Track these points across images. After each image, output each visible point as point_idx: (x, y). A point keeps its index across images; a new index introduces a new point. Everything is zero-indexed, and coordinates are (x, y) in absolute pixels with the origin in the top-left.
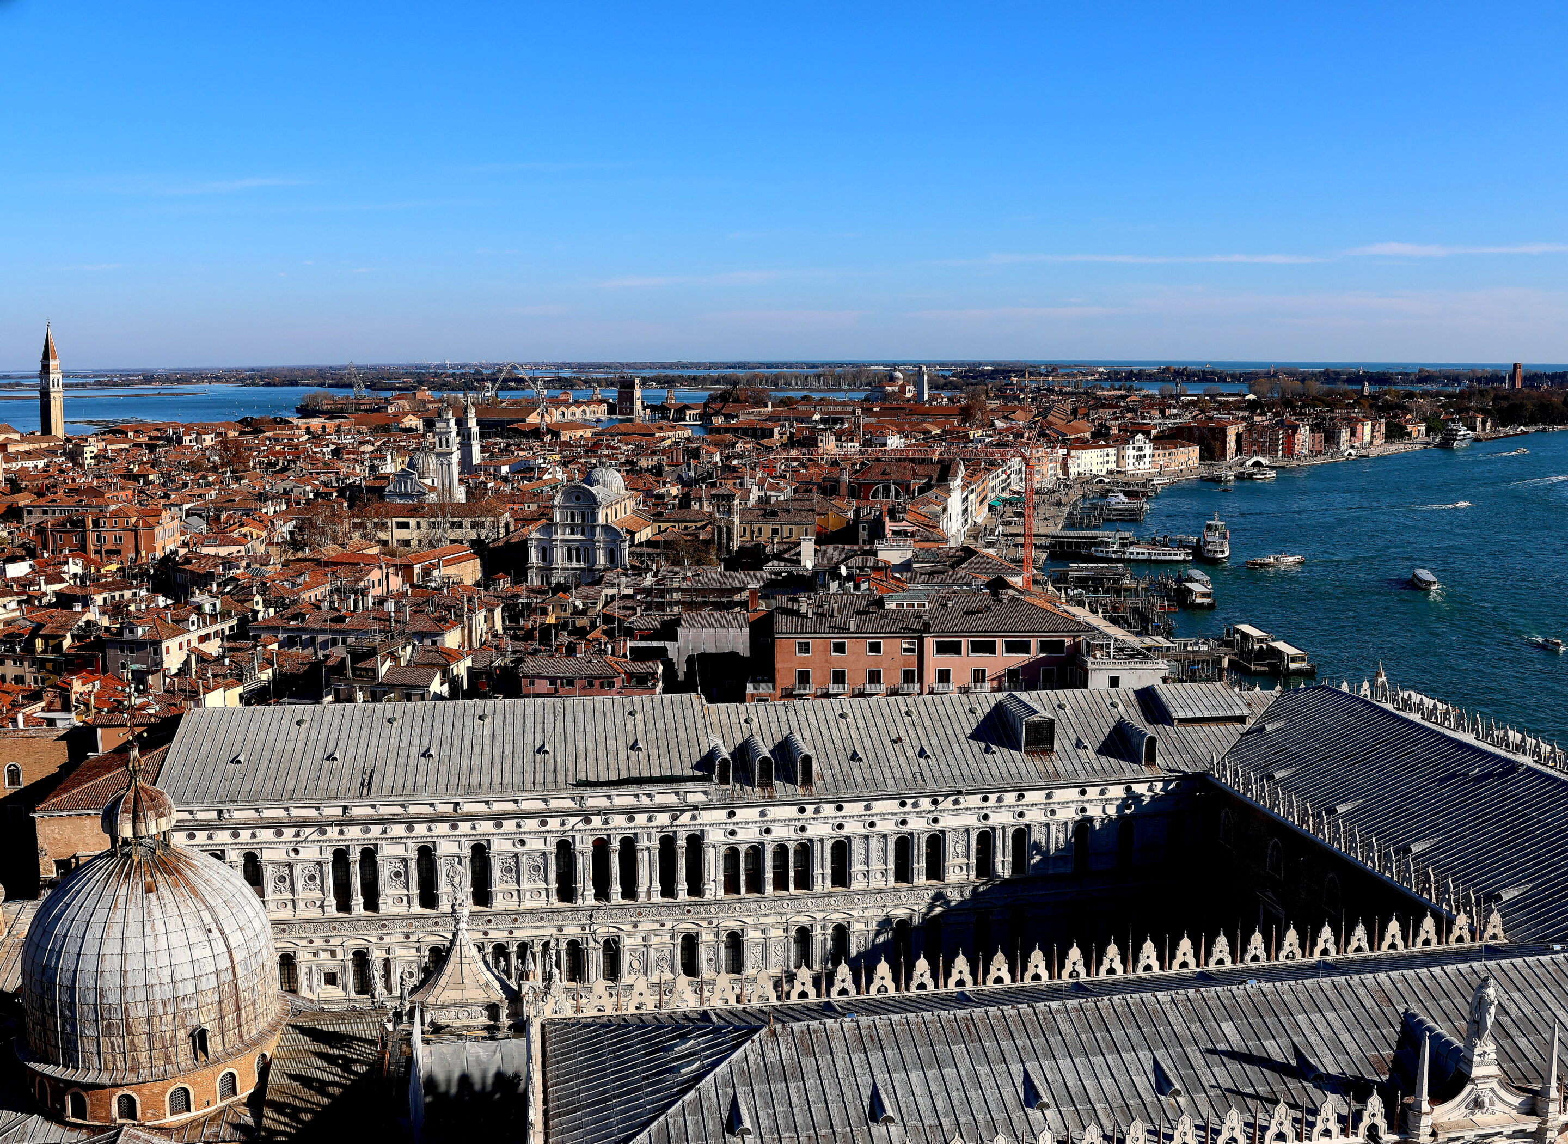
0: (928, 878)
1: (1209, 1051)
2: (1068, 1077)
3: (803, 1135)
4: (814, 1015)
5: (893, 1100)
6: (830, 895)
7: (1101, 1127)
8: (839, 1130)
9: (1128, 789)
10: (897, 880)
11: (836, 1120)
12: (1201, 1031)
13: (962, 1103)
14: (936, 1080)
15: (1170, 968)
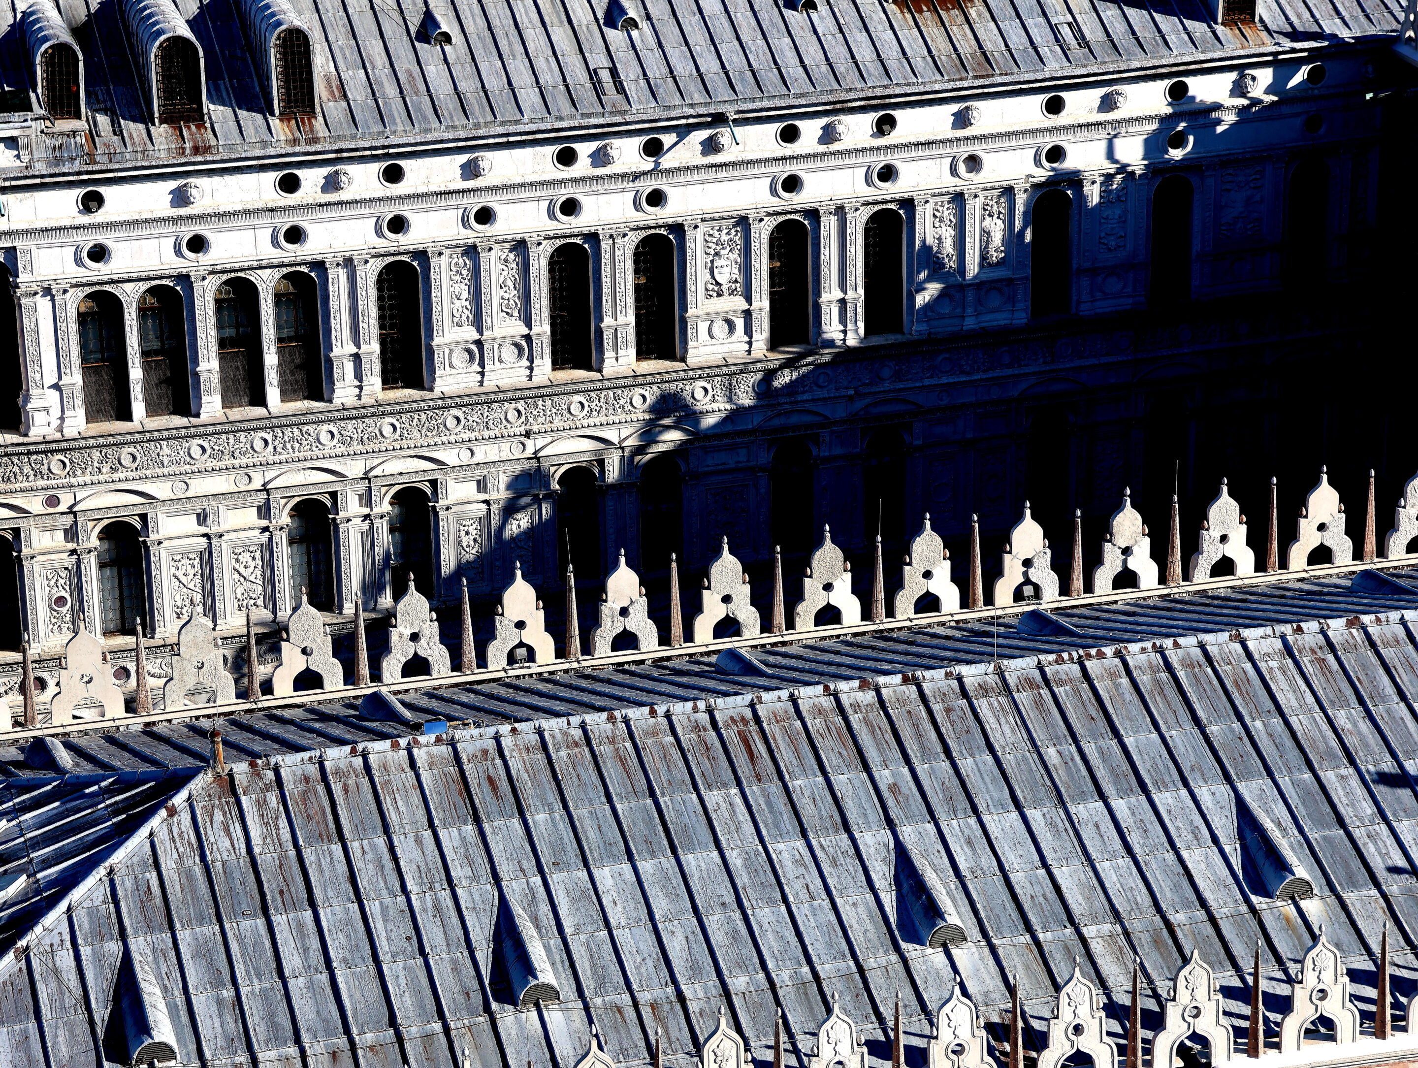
0: (642, 354)
1: (1384, 778)
2: (1011, 859)
3: (316, 1048)
4: (338, 731)
5: (555, 942)
6: (379, 411)
7: (1102, 982)
8: (412, 1031)
9: (1178, 92)
10: (558, 363)
11: (403, 1004)
12: (1365, 727)
13: (735, 937)
14: (664, 883)
15: (1284, 564)
